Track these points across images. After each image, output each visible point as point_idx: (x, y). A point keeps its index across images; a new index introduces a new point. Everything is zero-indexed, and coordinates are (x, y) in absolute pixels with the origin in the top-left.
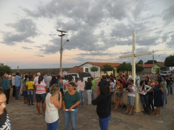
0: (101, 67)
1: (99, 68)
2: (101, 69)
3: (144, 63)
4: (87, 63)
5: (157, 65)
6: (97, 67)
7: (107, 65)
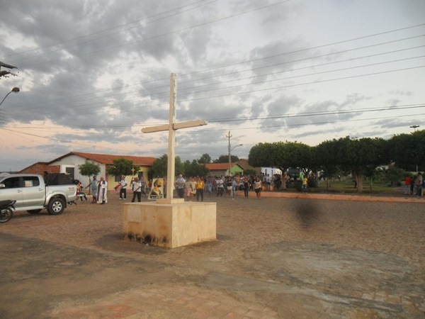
0: (107, 165)
1: (103, 169)
2: (106, 170)
3: (212, 162)
4: (71, 154)
5: (237, 165)
6: (96, 164)
7: (123, 160)
